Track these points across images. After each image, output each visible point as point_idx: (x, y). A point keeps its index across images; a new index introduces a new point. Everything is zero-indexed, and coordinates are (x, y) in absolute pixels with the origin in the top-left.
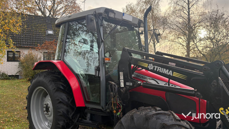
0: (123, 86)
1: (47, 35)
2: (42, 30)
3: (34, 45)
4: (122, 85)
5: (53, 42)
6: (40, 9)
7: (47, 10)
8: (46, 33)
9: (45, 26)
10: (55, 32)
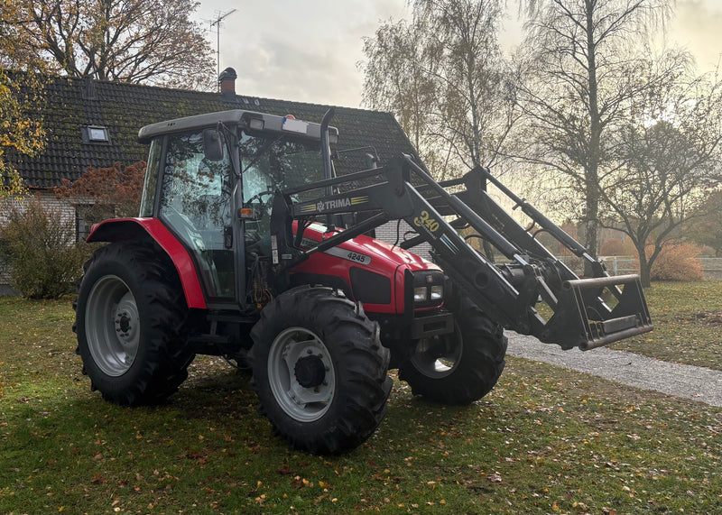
0: (277, 262)
1: (87, 145)
2: (69, 126)
3: (43, 180)
4: (276, 260)
5: (113, 171)
6: (52, 46)
7: (76, 46)
8: (84, 136)
9: (77, 111)
10: (115, 133)
